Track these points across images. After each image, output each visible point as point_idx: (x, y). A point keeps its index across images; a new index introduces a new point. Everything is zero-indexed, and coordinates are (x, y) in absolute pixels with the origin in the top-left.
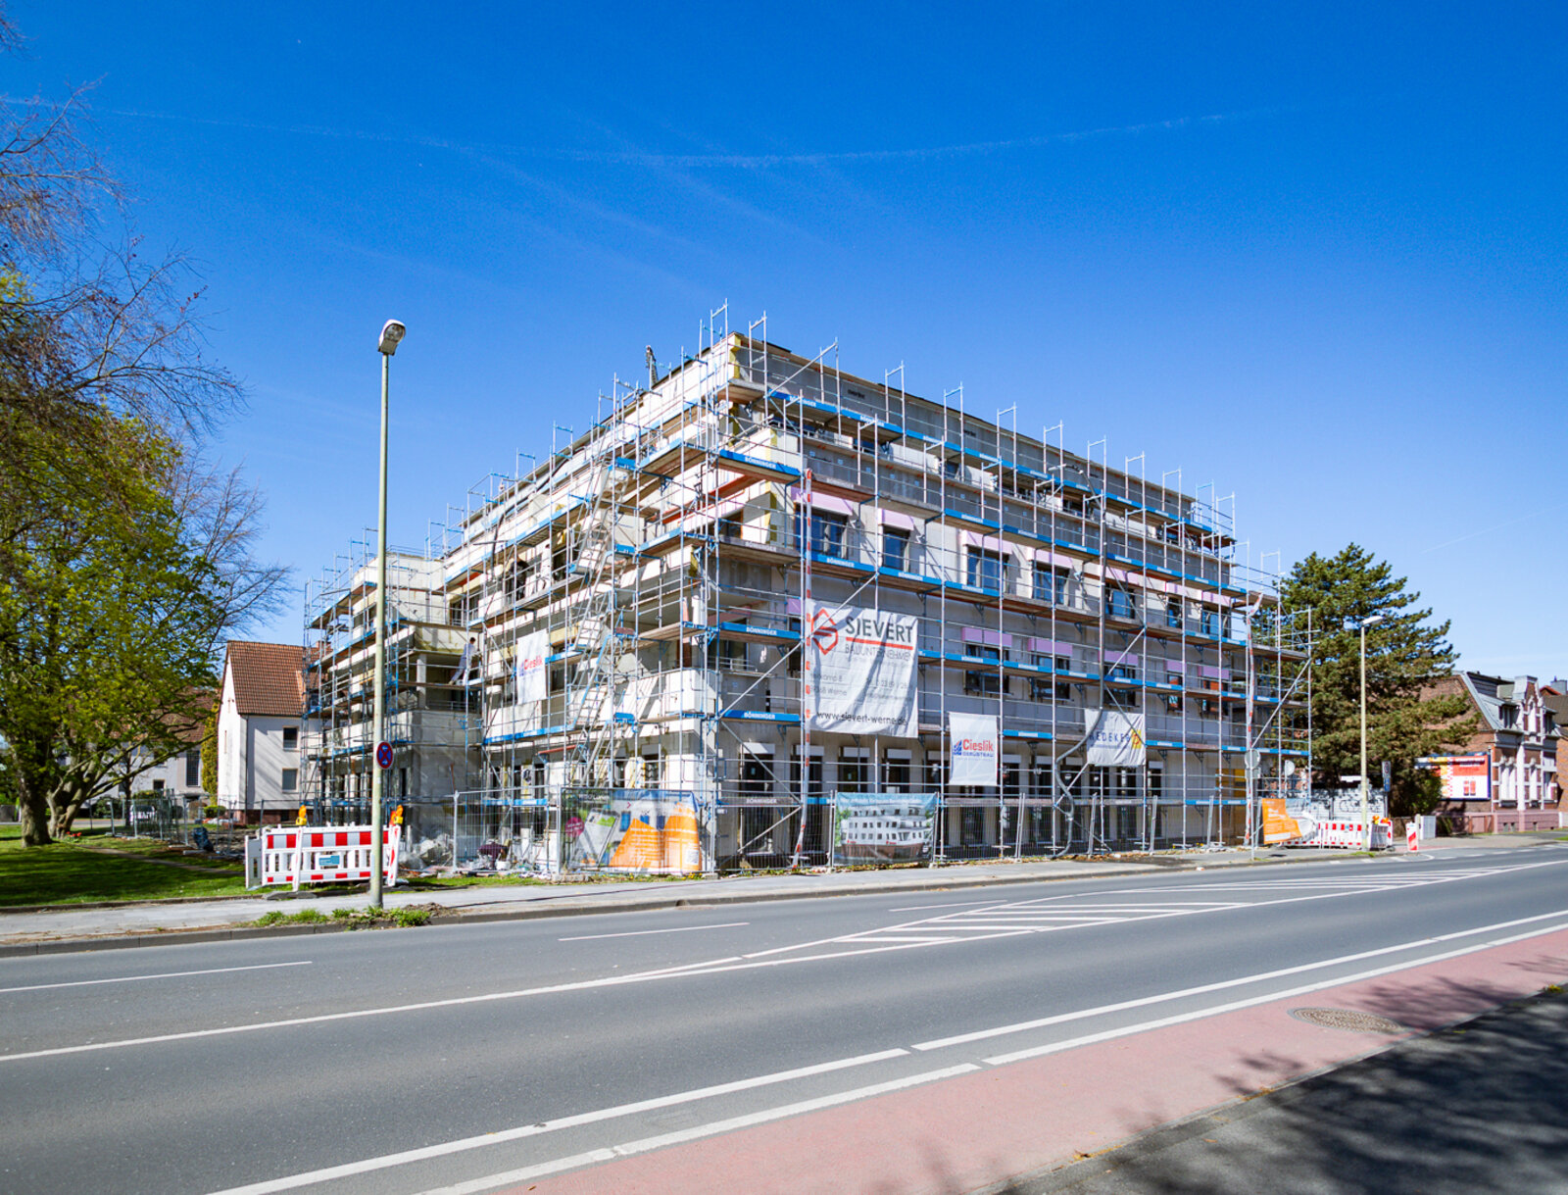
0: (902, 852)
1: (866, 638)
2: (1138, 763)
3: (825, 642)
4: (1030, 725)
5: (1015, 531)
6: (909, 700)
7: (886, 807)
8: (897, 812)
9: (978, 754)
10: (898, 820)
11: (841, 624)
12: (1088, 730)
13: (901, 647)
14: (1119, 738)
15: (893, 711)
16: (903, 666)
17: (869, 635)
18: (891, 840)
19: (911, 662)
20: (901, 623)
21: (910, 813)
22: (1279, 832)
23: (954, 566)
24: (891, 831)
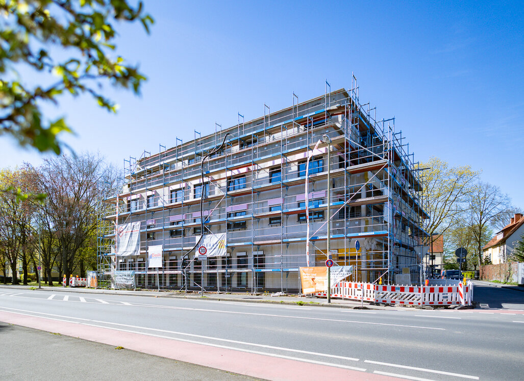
0: (127, 286)
3: (121, 234)
6: (138, 245)
10: (126, 278)
11: (124, 229)
13: (136, 231)
14: (212, 245)
15: (134, 249)
17: (129, 230)
18: (124, 283)
19: (138, 235)
20: (137, 224)
21: (128, 276)
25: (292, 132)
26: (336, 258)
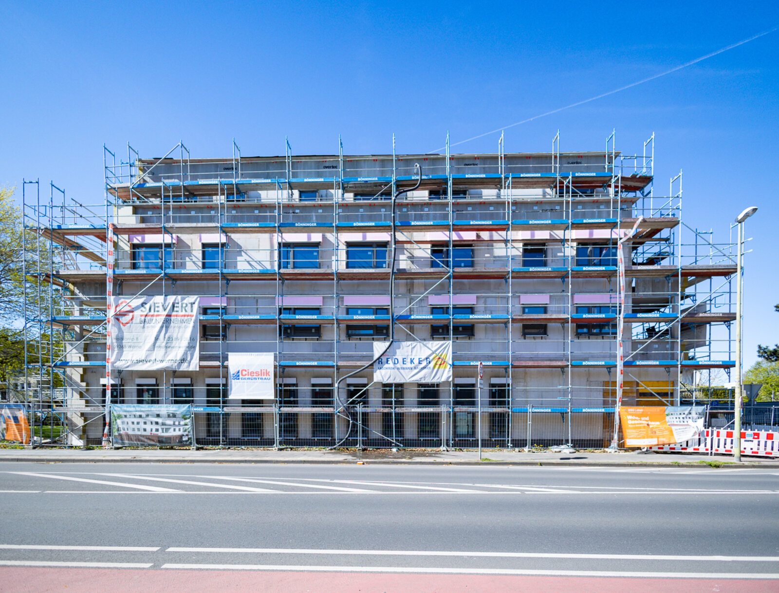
0: (164, 440)
1: (156, 313)
2: (443, 379)
3: (124, 320)
4: (348, 357)
5: (293, 225)
6: (191, 347)
7: (149, 413)
8: (158, 416)
9: (256, 379)
10: (160, 420)
11: (137, 308)
12: (376, 356)
13: (184, 316)
14: (416, 361)
15: (176, 355)
16: (186, 327)
17: (158, 311)
18: (154, 432)
19: (192, 324)
20: (185, 301)
21: (169, 416)
22: (644, 438)
23: (268, 259)
24: (154, 427)
25: (534, 194)
26: (635, 395)
